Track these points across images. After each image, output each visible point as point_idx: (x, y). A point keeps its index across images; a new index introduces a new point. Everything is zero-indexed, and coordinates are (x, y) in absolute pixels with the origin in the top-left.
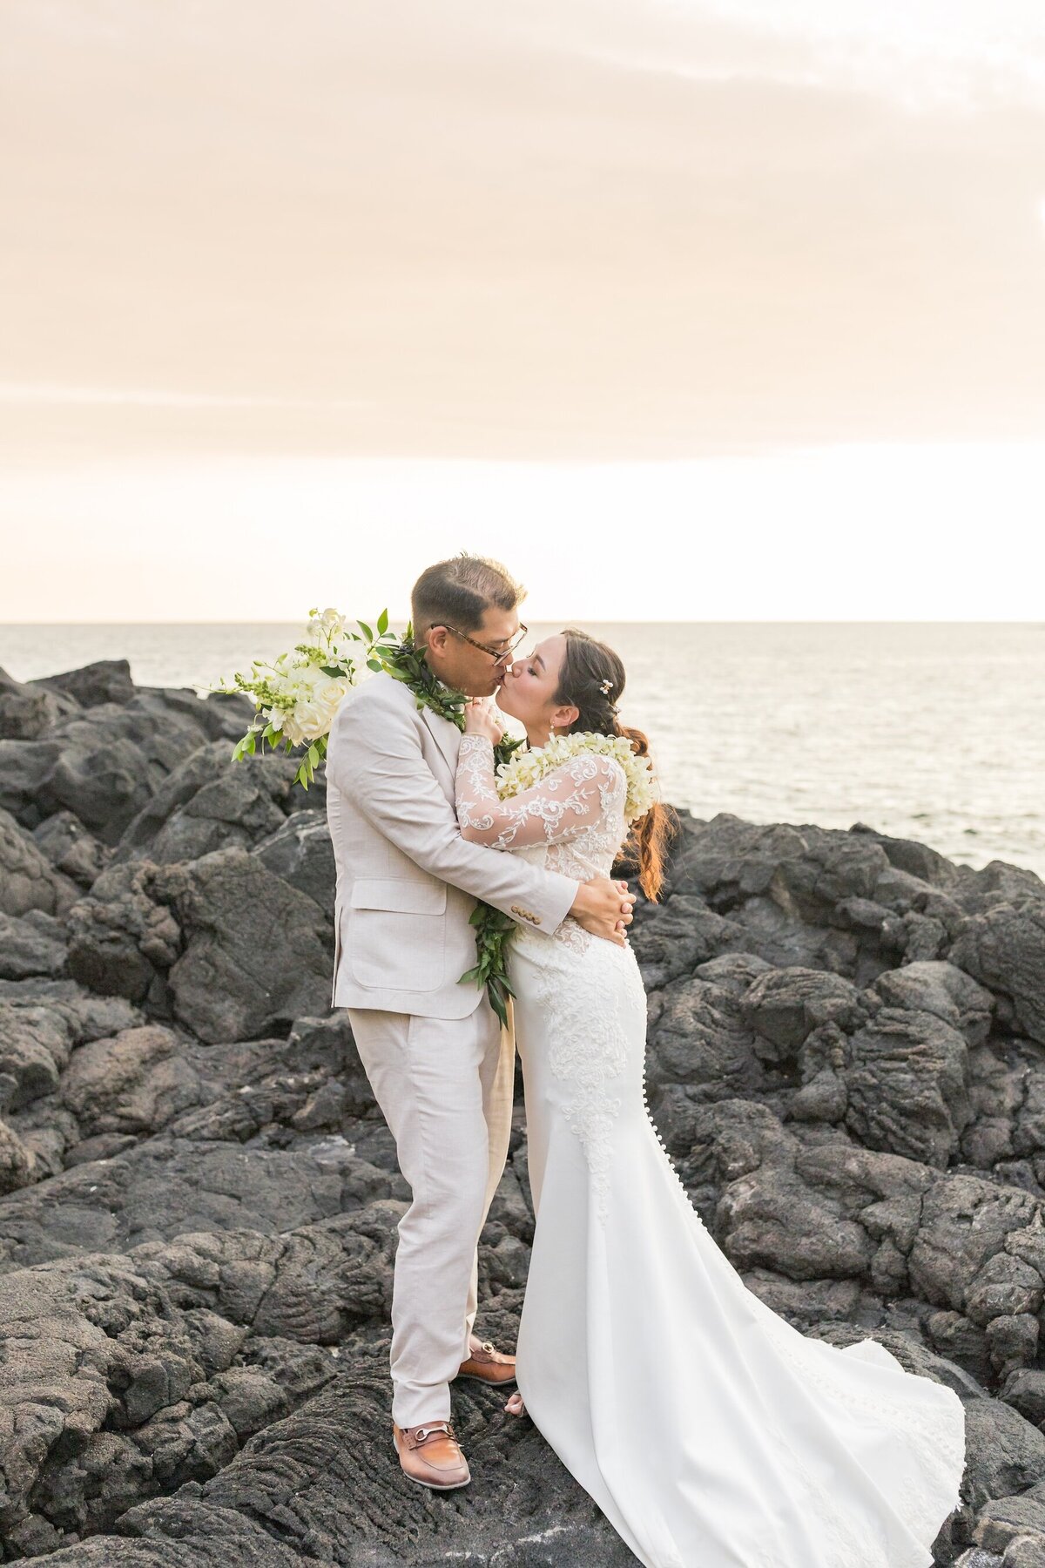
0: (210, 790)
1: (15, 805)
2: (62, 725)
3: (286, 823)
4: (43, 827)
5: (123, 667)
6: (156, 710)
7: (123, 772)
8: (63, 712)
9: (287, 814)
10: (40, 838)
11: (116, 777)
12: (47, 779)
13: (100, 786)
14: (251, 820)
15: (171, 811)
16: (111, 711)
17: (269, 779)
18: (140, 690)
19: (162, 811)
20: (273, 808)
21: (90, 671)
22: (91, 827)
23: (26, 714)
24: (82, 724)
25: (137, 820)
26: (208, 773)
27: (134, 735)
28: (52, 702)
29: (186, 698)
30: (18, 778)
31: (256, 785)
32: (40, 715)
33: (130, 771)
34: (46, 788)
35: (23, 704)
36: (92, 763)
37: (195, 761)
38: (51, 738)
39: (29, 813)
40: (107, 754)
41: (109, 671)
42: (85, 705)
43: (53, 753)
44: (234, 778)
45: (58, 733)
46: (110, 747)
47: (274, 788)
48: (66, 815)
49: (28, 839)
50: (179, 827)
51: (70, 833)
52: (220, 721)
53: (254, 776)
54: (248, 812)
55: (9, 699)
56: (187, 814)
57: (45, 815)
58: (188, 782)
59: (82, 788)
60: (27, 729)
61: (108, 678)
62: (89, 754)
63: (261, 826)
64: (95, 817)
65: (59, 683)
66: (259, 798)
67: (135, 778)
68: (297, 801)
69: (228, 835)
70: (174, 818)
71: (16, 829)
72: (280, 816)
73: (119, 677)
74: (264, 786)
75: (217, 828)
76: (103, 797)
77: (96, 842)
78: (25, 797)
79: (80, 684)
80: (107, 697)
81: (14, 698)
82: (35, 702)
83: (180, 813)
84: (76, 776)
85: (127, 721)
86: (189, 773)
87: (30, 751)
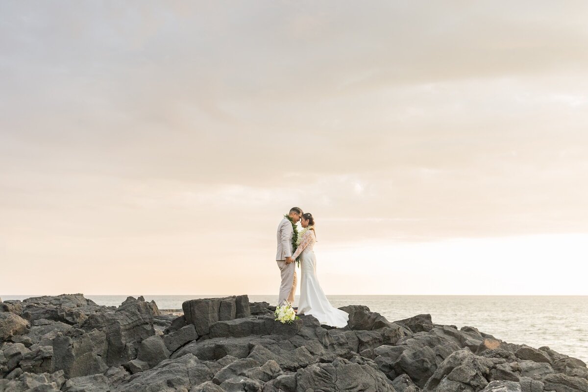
0: (457, 370)
1: (387, 370)
2: (405, 339)
3: (488, 385)
4: (397, 379)
5: (428, 317)
6: (440, 334)
7: (426, 359)
8: (406, 334)
9: (489, 381)
10: (395, 384)
11: (424, 361)
12: (398, 361)
13: (418, 364)
14: (474, 383)
15: (442, 377)
16: (423, 335)
17: (481, 367)
18: (435, 326)
19: (438, 377)
20: (483, 378)
21: (416, 318)
22: (414, 380)
23: (392, 335)
24: (412, 340)
25: (430, 380)
26: (456, 362)
27: (431, 345)
28: (402, 330)
29: (452, 330)
30: (388, 360)
31: (475, 369)
32: (397, 335)
33: (429, 358)
34: (398, 364)
35: (391, 331)
36: (415, 355)
37: (451, 357)
38: (400, 344)
39: (391, 374)
40: (421, 352)
41: (423, 319)
42: (414, 332)
43: (401, 351)
44: (467, 366)
45: (403, 343)
46: (421, 349)
47: (483, 370)
48: (405, 375)
49: (391, 384)
50: (445, 384)
51: (406, 382)
52: (465, 340)
53: (475, 365)
54: (472, 380)
55: (386, 329)
56: (448, 379)
57: (398, 375)
58: (449, 366)
59: (411, 365)
60: (393, 340)
61: (423, 321)
62: (414, 352)
63: (478, 386)
64: (416, 377)
65: (405, 323)
66: (477, 374)
67: (431, 362)
68: (492, 376)
69: (465, 389)
70: (444, 380)
71: (386, 380)
72: (486, 382)
73: (427, 321)
74: (479, 369)
75: (460, 385)
76: (418, 368)
77: (416, 387)
78: (391, 367)
79: (413, 323)
80: (423, 329)
81: (388, 328)
82: (395, 330)
83: (446, 378)
84: (409, 360)
85: (429, 339)
86: (449, 362)
87: (392, 349)
